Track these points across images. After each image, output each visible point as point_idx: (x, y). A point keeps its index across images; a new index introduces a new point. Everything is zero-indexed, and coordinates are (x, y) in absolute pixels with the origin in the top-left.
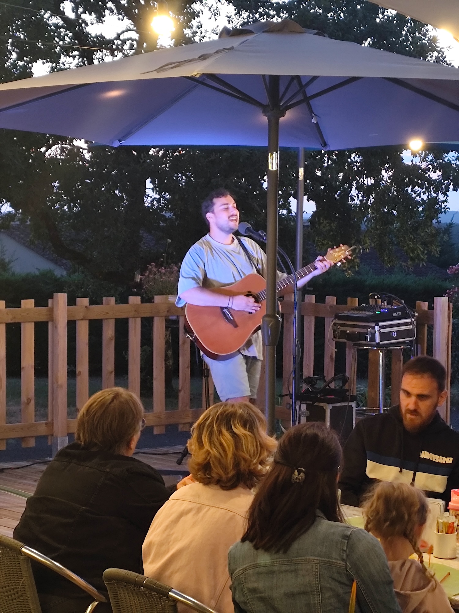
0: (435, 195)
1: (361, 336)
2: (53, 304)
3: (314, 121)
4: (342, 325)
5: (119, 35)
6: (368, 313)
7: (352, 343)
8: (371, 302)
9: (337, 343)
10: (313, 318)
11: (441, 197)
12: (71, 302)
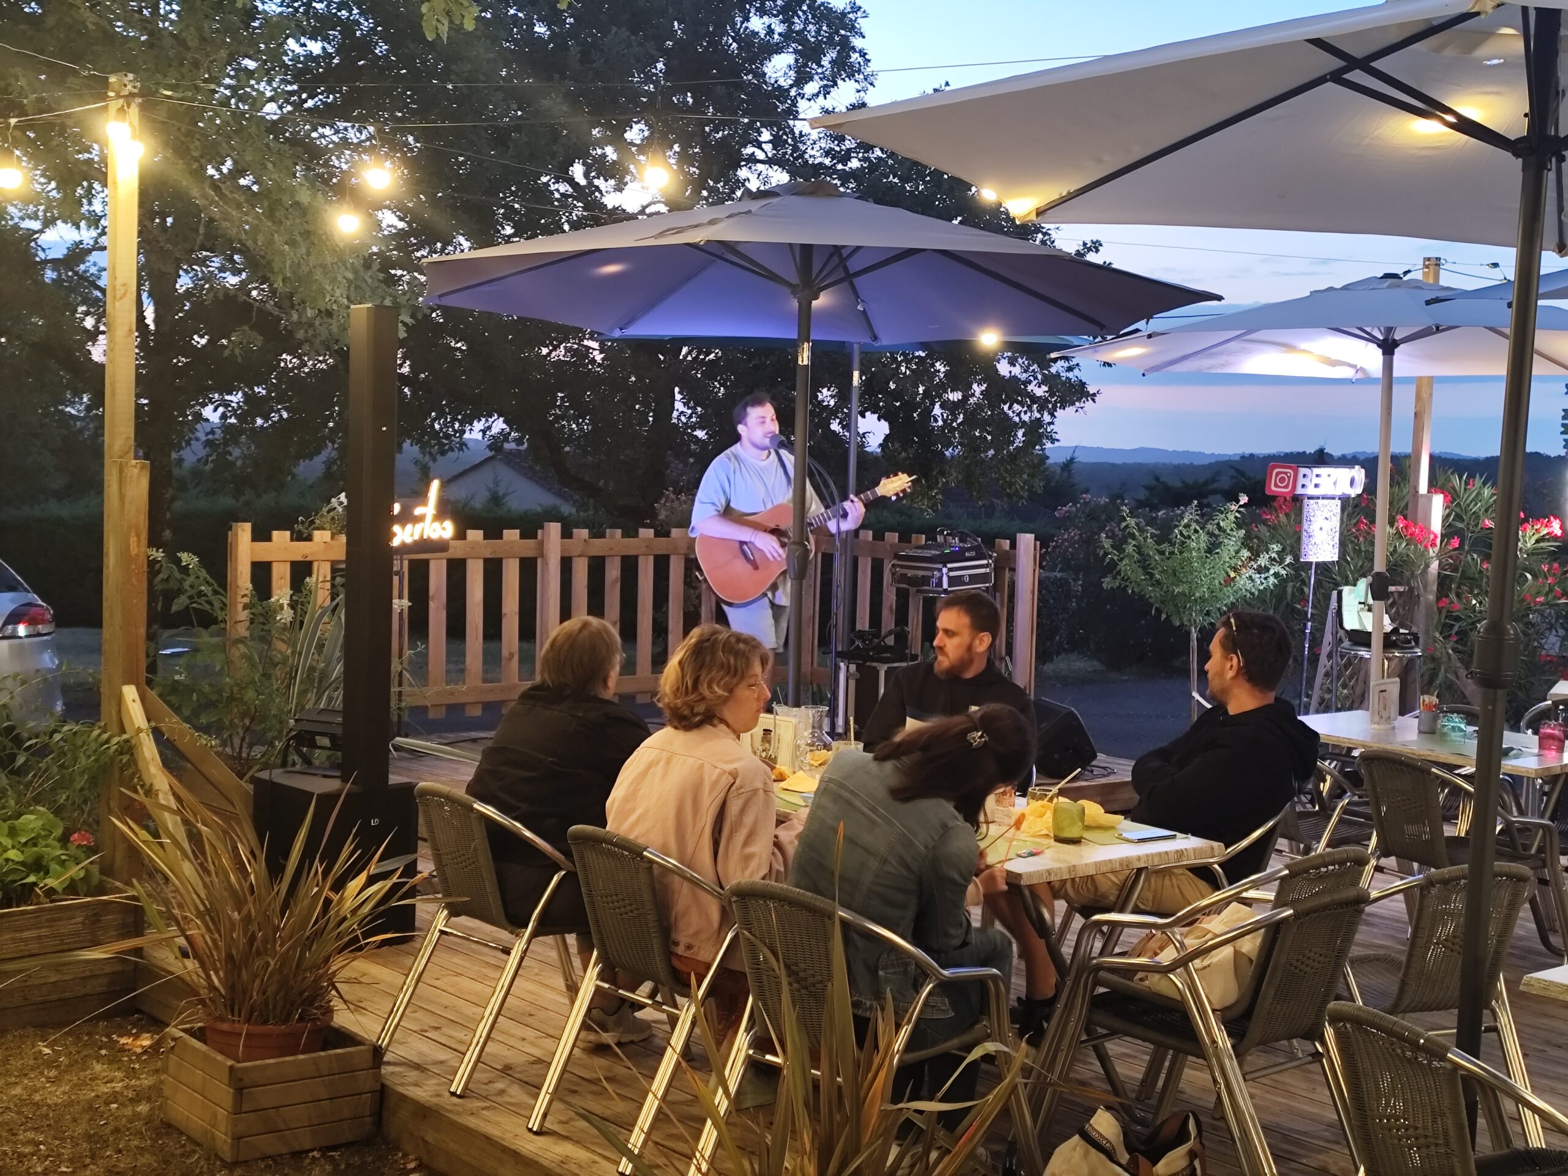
0: (1039, 416)
1: (926, 580)
2: (543, 535)
3: (860, 308)
4: (902, 567)
5: (644, 208)
6: (933, 552)
7: (915, 589)
8: (940, 539)
9: (898, 589)
10: (870, 559)
11: (1047, 418)
12: (566, 534)
